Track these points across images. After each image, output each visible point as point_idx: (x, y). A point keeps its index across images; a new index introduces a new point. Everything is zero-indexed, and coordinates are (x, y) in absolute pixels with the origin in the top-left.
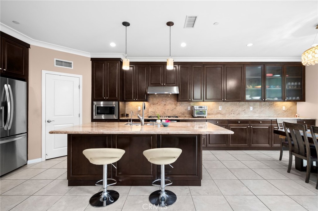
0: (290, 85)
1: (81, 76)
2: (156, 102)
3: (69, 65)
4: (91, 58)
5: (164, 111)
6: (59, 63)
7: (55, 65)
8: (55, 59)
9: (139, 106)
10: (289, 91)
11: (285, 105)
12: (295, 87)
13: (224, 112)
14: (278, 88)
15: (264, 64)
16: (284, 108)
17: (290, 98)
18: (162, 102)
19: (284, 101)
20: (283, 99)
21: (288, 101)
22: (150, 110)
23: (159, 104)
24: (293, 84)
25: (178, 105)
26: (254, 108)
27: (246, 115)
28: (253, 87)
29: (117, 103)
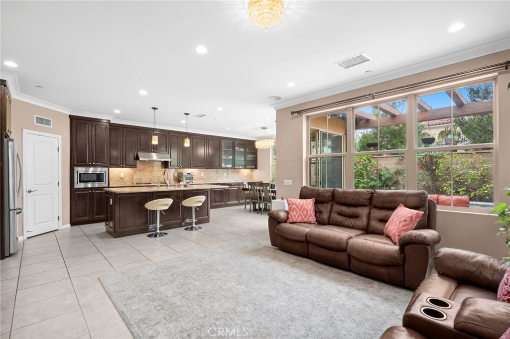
0: (250, 157)
1: (60, 137)
2: (142, 168)
3: (48, 122)
4: (70, 116)
5: (150, 177)
6: (40, 120)
7: (35, 123)
8: (35, 116)
9: (121, 172)
10: (249, 161)
11: (245, 172)
12: (252, 159)
13: (205, 178)
14: (242, 159)
15: (234, 140)
16: (246, 174)
17: (249, 167)
18: (149, 168)
19: (246, 168)
20: (245, 167)
21: (248, 168)
22: (135, 177)
23: (145, 170)
24: (251, 156)
26: (227, 174)
27: (221, 180)
28: (227, 157)
29: (106, 169)
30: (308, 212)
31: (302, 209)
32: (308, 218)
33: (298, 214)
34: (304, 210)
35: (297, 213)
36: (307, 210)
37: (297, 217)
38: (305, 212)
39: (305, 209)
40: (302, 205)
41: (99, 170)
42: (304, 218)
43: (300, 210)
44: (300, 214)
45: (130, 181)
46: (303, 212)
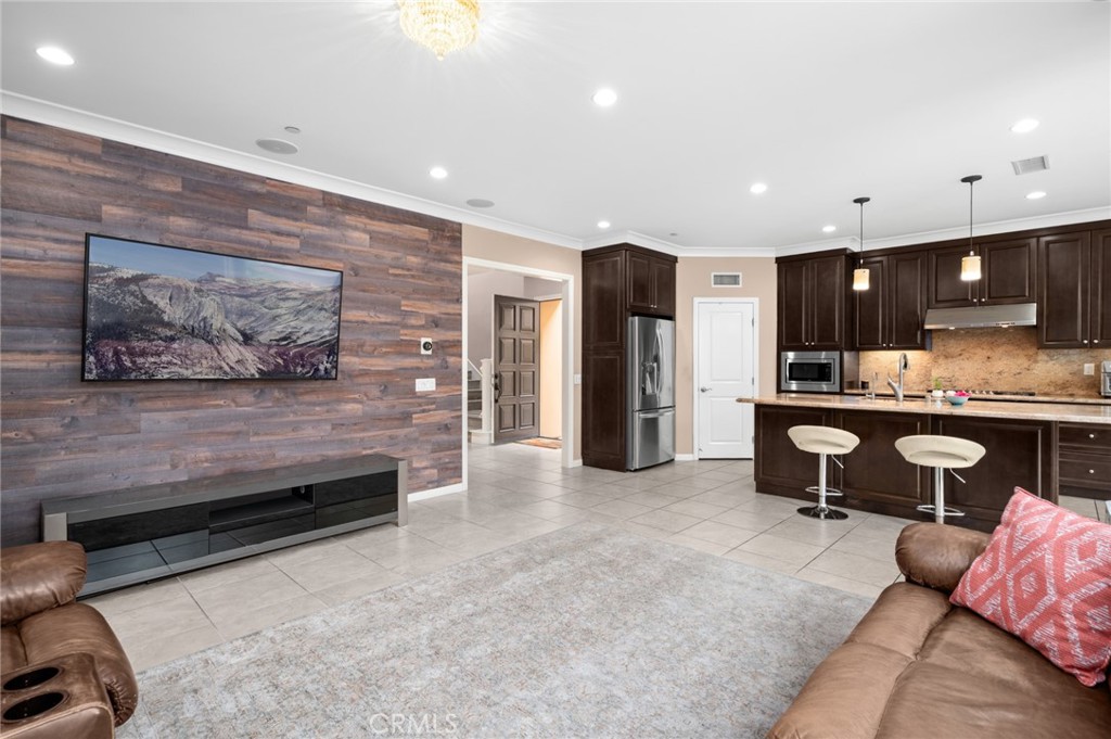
1: (756, 300)
2: (958, 350)
3: (734, 280)
4: (776, 258)
6: (720, 280)
7: (713, 286)
8: (713, 274)
18: (979, 351)
22: (936, 373)
23: (966, 355)
25: (1039, 358)
29: (836, 355)
30: (1041, 592)
31: (1023, 563)
32: (1035, 624)
33: (997, 577)
34: (1029, 568)
35: (993, 569)
36: (1041, 580)
37: (983, 588)
38: (1028, 584)
39: (1037, 569)
40: (1035, 545)
41: (823, 357)
42: (1013, 615)
43: (1012, 562)
44: (1002, 583)
45: (921, 383)
46: (1017, 578)
